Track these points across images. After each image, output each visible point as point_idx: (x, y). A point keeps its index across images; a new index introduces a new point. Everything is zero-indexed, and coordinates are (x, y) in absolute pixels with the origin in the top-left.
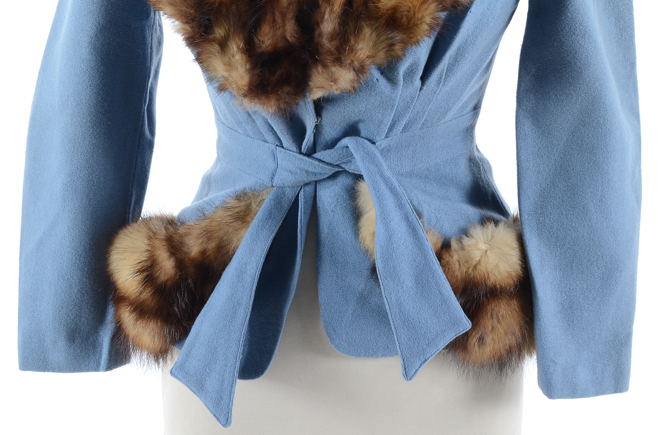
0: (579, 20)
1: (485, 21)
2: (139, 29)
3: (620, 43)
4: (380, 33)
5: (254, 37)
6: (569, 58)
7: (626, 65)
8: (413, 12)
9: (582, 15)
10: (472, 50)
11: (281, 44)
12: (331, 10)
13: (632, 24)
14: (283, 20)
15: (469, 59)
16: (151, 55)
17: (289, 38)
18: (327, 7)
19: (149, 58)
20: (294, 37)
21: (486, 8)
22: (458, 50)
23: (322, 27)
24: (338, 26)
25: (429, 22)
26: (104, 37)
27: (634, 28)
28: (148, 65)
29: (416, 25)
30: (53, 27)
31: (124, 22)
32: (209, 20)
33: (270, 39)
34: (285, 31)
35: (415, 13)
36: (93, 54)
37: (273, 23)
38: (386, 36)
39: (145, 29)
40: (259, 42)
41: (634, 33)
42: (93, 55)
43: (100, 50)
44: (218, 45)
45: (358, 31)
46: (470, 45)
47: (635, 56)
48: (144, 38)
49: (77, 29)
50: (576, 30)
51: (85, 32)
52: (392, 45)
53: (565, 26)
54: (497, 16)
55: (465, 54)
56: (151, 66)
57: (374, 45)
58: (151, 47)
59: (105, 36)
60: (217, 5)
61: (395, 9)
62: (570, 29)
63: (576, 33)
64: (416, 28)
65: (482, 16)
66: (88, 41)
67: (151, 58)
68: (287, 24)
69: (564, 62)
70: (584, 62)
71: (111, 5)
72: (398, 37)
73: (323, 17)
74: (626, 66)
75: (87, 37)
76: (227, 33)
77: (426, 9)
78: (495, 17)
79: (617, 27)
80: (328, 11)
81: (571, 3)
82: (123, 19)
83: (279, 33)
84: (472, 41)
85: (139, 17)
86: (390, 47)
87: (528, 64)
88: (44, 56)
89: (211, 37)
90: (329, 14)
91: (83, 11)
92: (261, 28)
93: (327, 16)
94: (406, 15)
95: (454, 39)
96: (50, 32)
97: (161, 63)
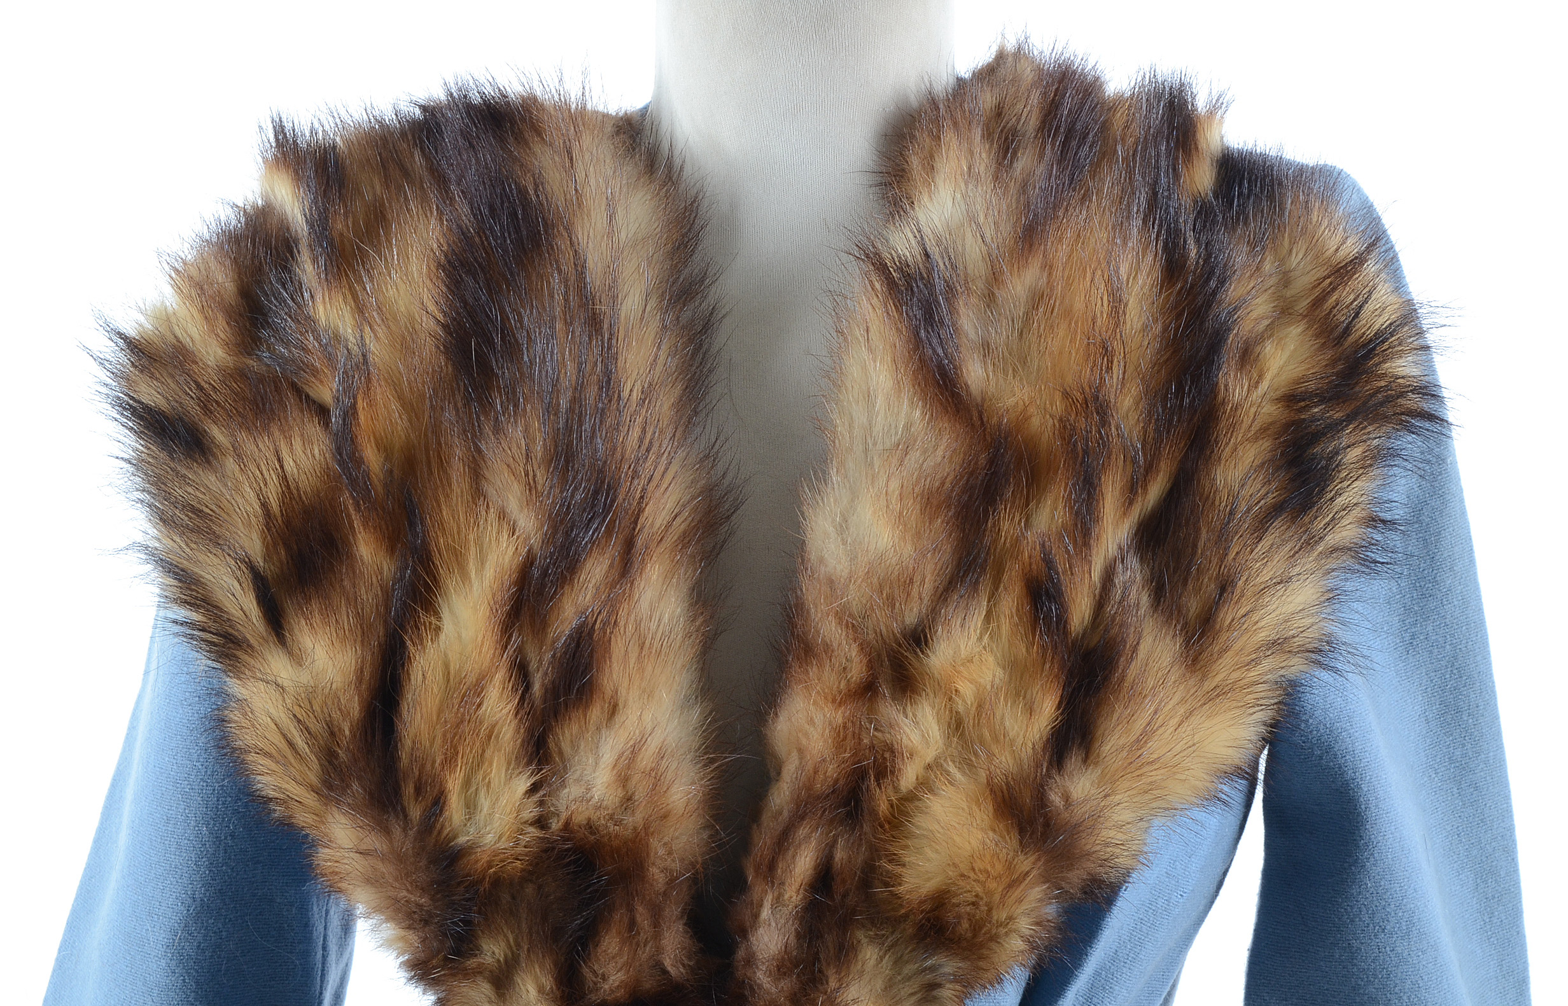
0: (1395, 896)
1: (1161, 903)
2: (294, 905)
3: (1489, 933)
4: (902, 956)
5: (580, 965)
6: (1371, 989)
7: (1504, 988)
8: (986, 906)
9: (1402, 885)
10: (1129, 974)
11: (649, 984)
12: (778, 898)
13: (1516, 884)
14: (656, 924)
15: (1123, 998)
16: (324, 963)
17: (669, 968)
18: (767, 891)
19: (319, 973)
20: (684, 965)
21: (1165, 874)
22: (1096, 977)
23: (753, 939)
24: (796, 941)
25: (1028, 932)
26: (205, 930)
27: (1519, 893)
28: (315, 991)
29: (994, 938)
30: (82, 888)
31: (256, 891)
32: (467, 922)
33: (621, 969)
34: (659, 950)
35: (990, 910)
36: (175, 973)
37: (630, 930)
38: (918, 965)
39: (308, 905)
40: (594, 979)
41: (1521, 905)
42: (177, 975)
43: (195, 962)
44: (490, 982)
45: (845, 954)
46: (1126, 963)
47: (1524, 963)
48: (306, 926)
49: (137, 911)
50: (1387, 921)
51: (159, 919)
52: (933, 986)
53: (1361, 911)
54: (1191, 888)
55: (1112, 986)
56: (324, 992)
57: (886, 988)
58: (323, 944)
59: (207, 927)
60: (487, 886)
61: (940, 900)
62: (1372, 918)
63: (1388, 927)
64: (993, 945)
65: (1154, 892)
66: (165, 940)
67: (323, 970)
68: (667, 934)
69: (1359, 997)
70: (1409, 999)
71: (226, 853)
72: (948, 965)
73: (756, 916)
74: (1507, 989)
75: (162, 931)
76: (513, 953)
77: (1020, 901)
78: (1185, 893)
79: (1479, 895)
80: (770, 901)
81: (1372, 854)
82: (255, 885)
83: (645, 954)
84: (1130, 954)
85: (295, 877)
86: (927, 991)
87: (1267, 998)
88: (57, 959)
89: (472, 963)
90: (771, 908)
91: (153, 866)
92: (599, 942)
93: (765, 913)
94: (969, 914)
95: (1087, 955)
96: (76, 899)
97: (349, 975)
